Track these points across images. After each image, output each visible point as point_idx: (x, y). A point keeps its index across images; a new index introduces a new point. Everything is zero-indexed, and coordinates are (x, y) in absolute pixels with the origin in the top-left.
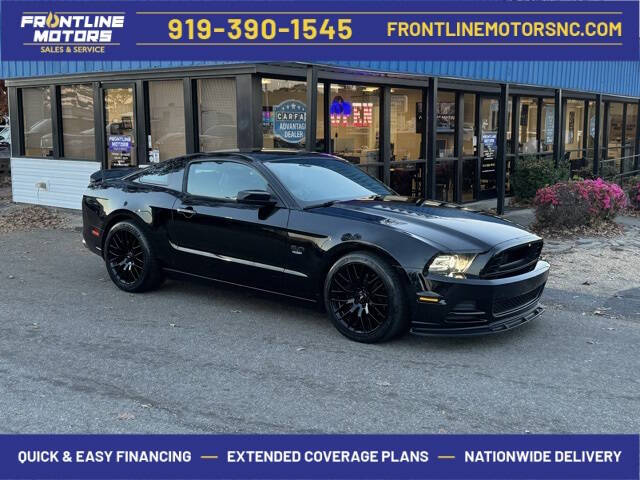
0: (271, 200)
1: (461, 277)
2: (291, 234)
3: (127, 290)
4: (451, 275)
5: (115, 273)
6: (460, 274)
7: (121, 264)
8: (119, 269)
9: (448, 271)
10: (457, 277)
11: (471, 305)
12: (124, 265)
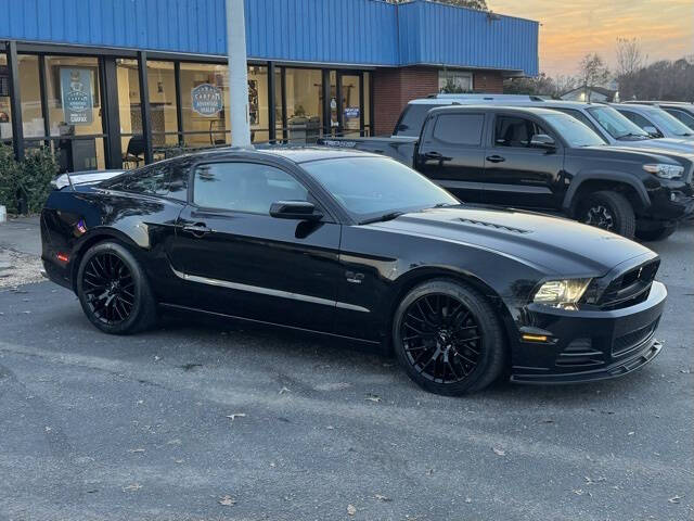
0: (315, 213)
1: (572, 308)
2: (344, 258)
3: (109, 332)
4: (559, 306)
5: (92, 308)
6: (571, 304)
7: (101, 297)
8: (99, 305)
9: (557, 301)
10: (567, 308)
11: (585, 344)
12: (106, 299)
